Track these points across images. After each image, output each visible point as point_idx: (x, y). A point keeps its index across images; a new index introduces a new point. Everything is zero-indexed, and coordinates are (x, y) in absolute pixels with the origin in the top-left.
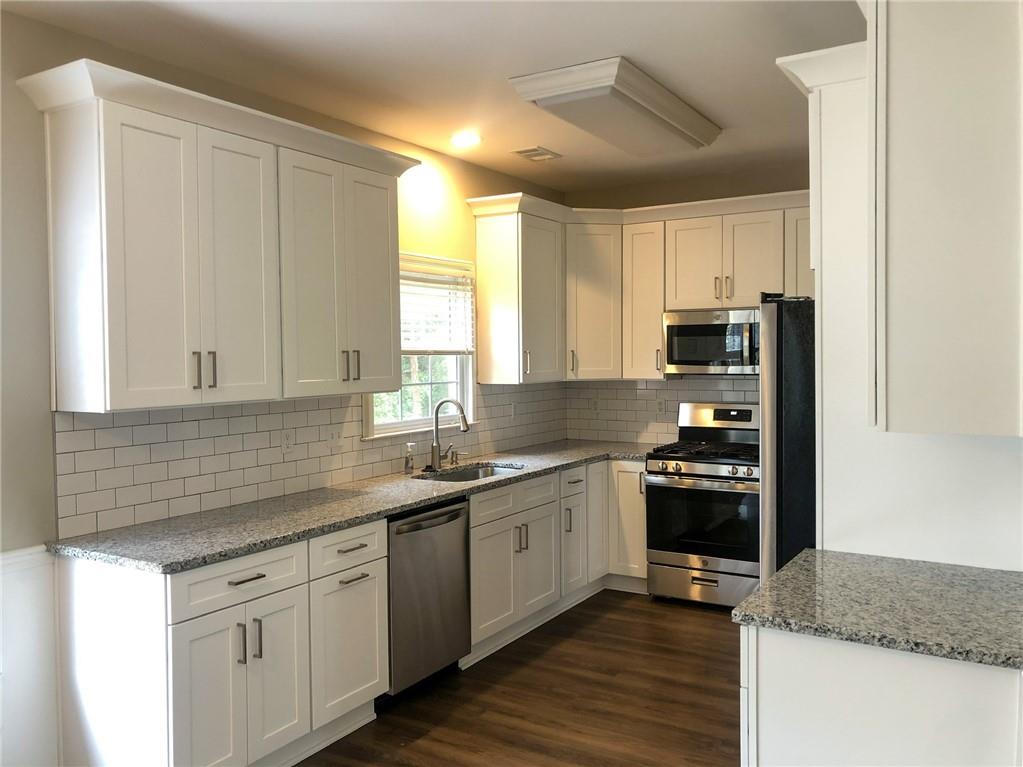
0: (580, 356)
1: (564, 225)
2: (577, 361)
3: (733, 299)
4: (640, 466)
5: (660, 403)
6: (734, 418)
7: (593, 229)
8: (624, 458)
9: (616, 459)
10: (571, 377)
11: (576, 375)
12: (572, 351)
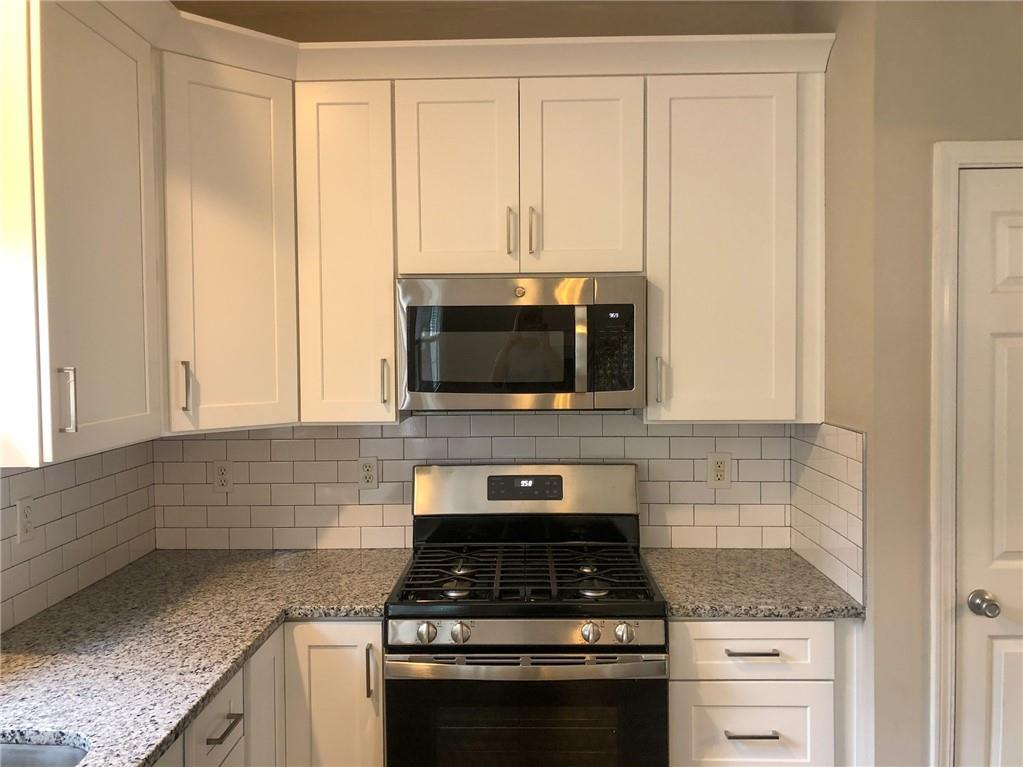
0: (201, 374)
1: (158, 52)
2: (197, 385)
3: (542, 254)
4: (371, 632)
5: (367, 467)
6: (527, 494)
7: (231, 76)
8: (326, 616)
9: (305, 618)
10: (181, 425)
11: (195, 420)
12: (186, 364)
